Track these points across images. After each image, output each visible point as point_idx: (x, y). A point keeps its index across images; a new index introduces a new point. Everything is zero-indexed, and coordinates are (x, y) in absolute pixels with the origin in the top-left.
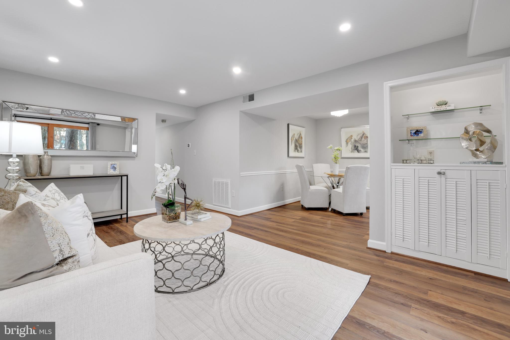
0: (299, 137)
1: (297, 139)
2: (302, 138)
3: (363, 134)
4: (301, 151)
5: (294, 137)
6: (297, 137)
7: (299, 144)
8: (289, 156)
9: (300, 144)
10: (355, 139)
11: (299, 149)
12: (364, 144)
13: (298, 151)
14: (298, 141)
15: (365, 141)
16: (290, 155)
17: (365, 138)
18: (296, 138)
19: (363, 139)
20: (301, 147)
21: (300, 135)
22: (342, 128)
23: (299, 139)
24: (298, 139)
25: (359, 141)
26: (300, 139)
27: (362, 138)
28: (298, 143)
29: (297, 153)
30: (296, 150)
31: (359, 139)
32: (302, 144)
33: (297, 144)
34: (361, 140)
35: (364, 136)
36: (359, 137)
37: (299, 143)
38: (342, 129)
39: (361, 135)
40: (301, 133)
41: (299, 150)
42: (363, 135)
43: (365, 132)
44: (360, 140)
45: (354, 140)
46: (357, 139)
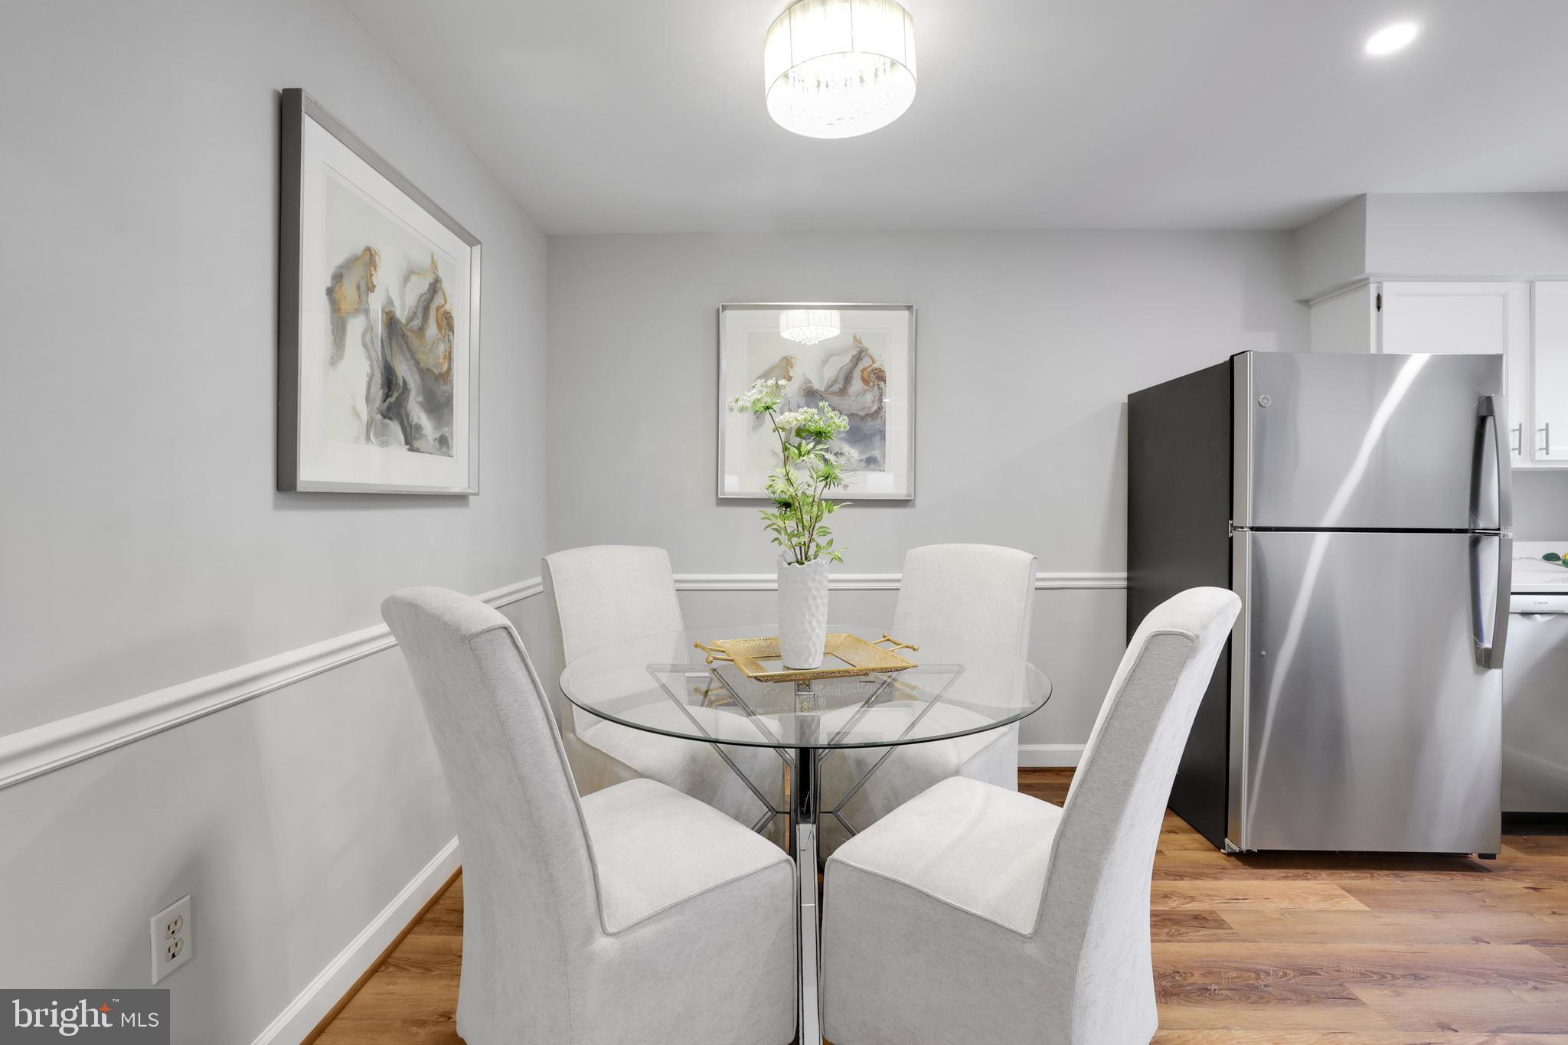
0: (426, 310)
1: (401, 315)
2: (451, 328)
3: (854, 352)
4: (443, 442)
5: (371, 288)
6: (402, 295)
7: (424, 373)
8: (300, 488)
9: (436, 371)
10: (810, 382)
11: (419, 415)
12: (863, 418)
13: (411, 437)
14: (415, 342)
15: (869, 397)
16: (310, 472)
17: (865, 381)
18: (390, 302)
19: (857, 385)
20: (439, 406)
21: (435, 288)
22: (724, 308)
23: (422, 330)
24: (411, 319)
25: (834, 393)
26: (432, 330)
27: (848, 379)
28: (417, 363)
29: (398, 451)
30: (395, 427)
31: (835, 382)
32: (446, 377)
33: (404, 370)
34: (843, 391)
35: (861, 366)
36: (831, 371)
37: (426, 361)
38: (728, 312)
39: (847, 359)
40: (441, 273)
41: (418, 428)
42: (858, 359)
43: (866, 344)
44: (836, 387)
45: (800, 388)
46: (818, 385)
